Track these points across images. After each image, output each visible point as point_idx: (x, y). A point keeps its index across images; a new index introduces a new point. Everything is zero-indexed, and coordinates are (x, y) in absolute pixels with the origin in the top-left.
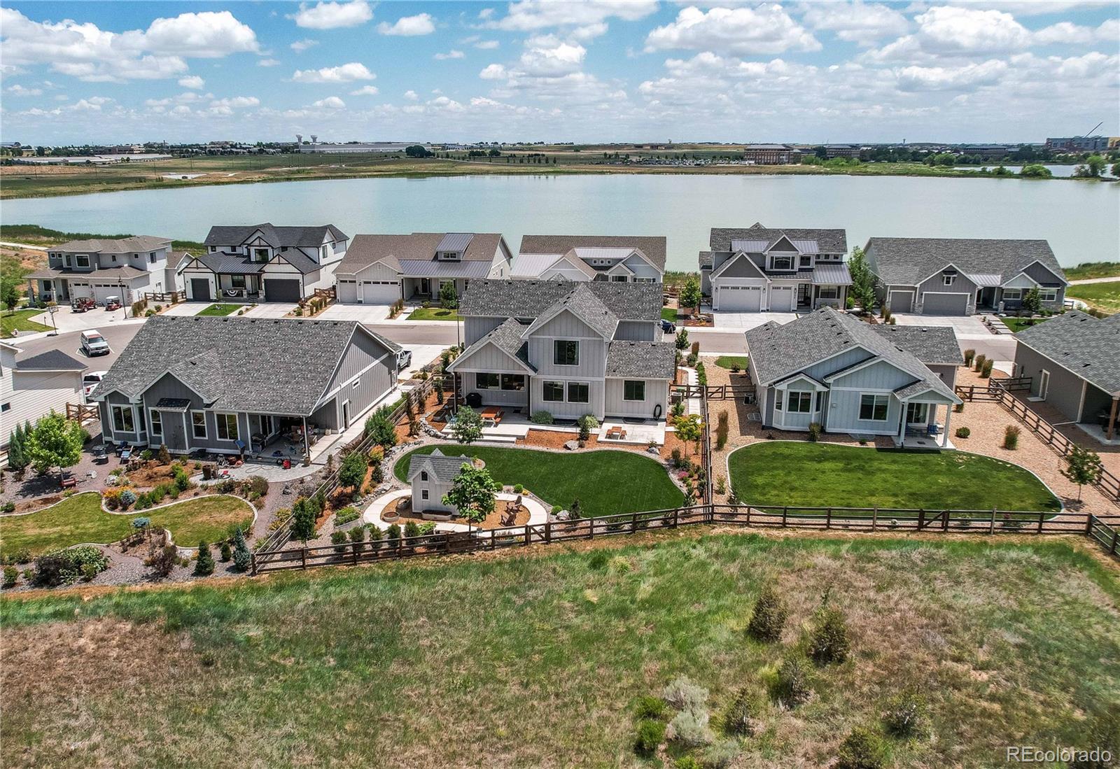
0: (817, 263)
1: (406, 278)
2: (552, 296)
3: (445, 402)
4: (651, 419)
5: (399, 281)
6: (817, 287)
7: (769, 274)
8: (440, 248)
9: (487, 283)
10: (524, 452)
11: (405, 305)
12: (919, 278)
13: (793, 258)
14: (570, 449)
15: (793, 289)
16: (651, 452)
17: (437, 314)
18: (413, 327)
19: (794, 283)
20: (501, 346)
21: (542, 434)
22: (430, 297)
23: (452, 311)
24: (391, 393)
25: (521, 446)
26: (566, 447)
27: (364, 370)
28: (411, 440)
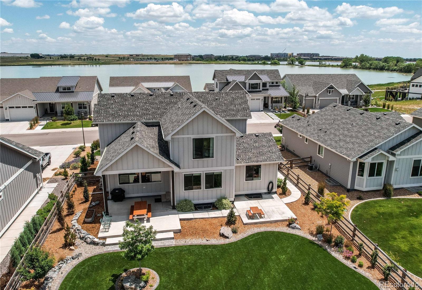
0: (270, 86)
1: (39, 104)
3: (90, 199)
4: (265, 193)
5: (34, 106)
6: (272, 98)
7: (249, 92)
8: (59, 85)
9: (113, 96)
11: (41, 120)
12: (316, 92)
13: (259, 84)
14: (227, 238)
15: (261, 99)
17: (62, 125)
18: (47, 134)
19: (261, 96)
21: (193, 223)
22: (56, 114)
23: (72, 122)
26: (222, 235)
27: (6, 183)
28: (66, 253)
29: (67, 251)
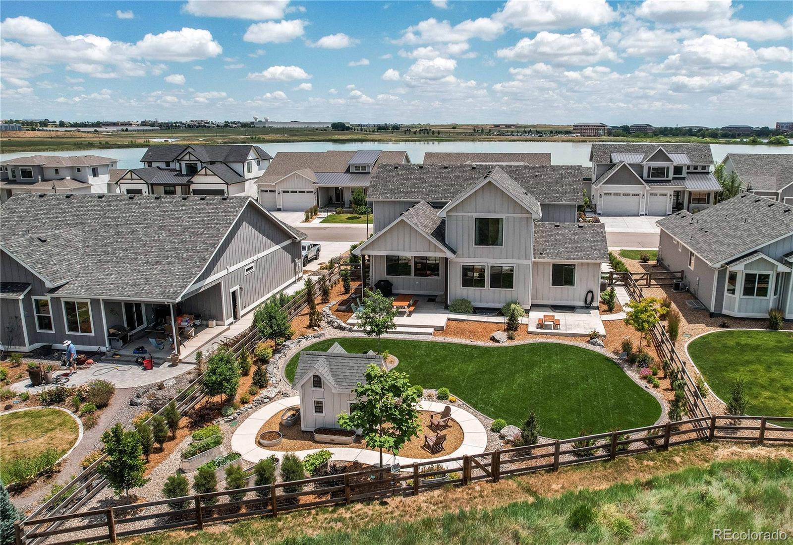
0: (688, 173)
1: (321, 188)
2: (466, 180)
3: (352, 291)
4: (582, 307)
5: (314, 190)
6: (690, 193)
7: (647, 181)
8: (351, 162)
9: (396, 168)
10: (445, 346)
11: (320, 212)
12: (780, 186)
13: (668, 168)
14: (498, 341)
15: (668, 195)
16: (594, 344)
17: (349, 218)
18: (325, 228)
19: (669, 189)
20: (415, 224)
21: (462, 325)
22: (342, 205)
23: (361, 216)
24: (295, 282)
25: (440, 339)
26: (493, 339)
27: (260, 255)
28: (310, 333)
29: (310, 330)
